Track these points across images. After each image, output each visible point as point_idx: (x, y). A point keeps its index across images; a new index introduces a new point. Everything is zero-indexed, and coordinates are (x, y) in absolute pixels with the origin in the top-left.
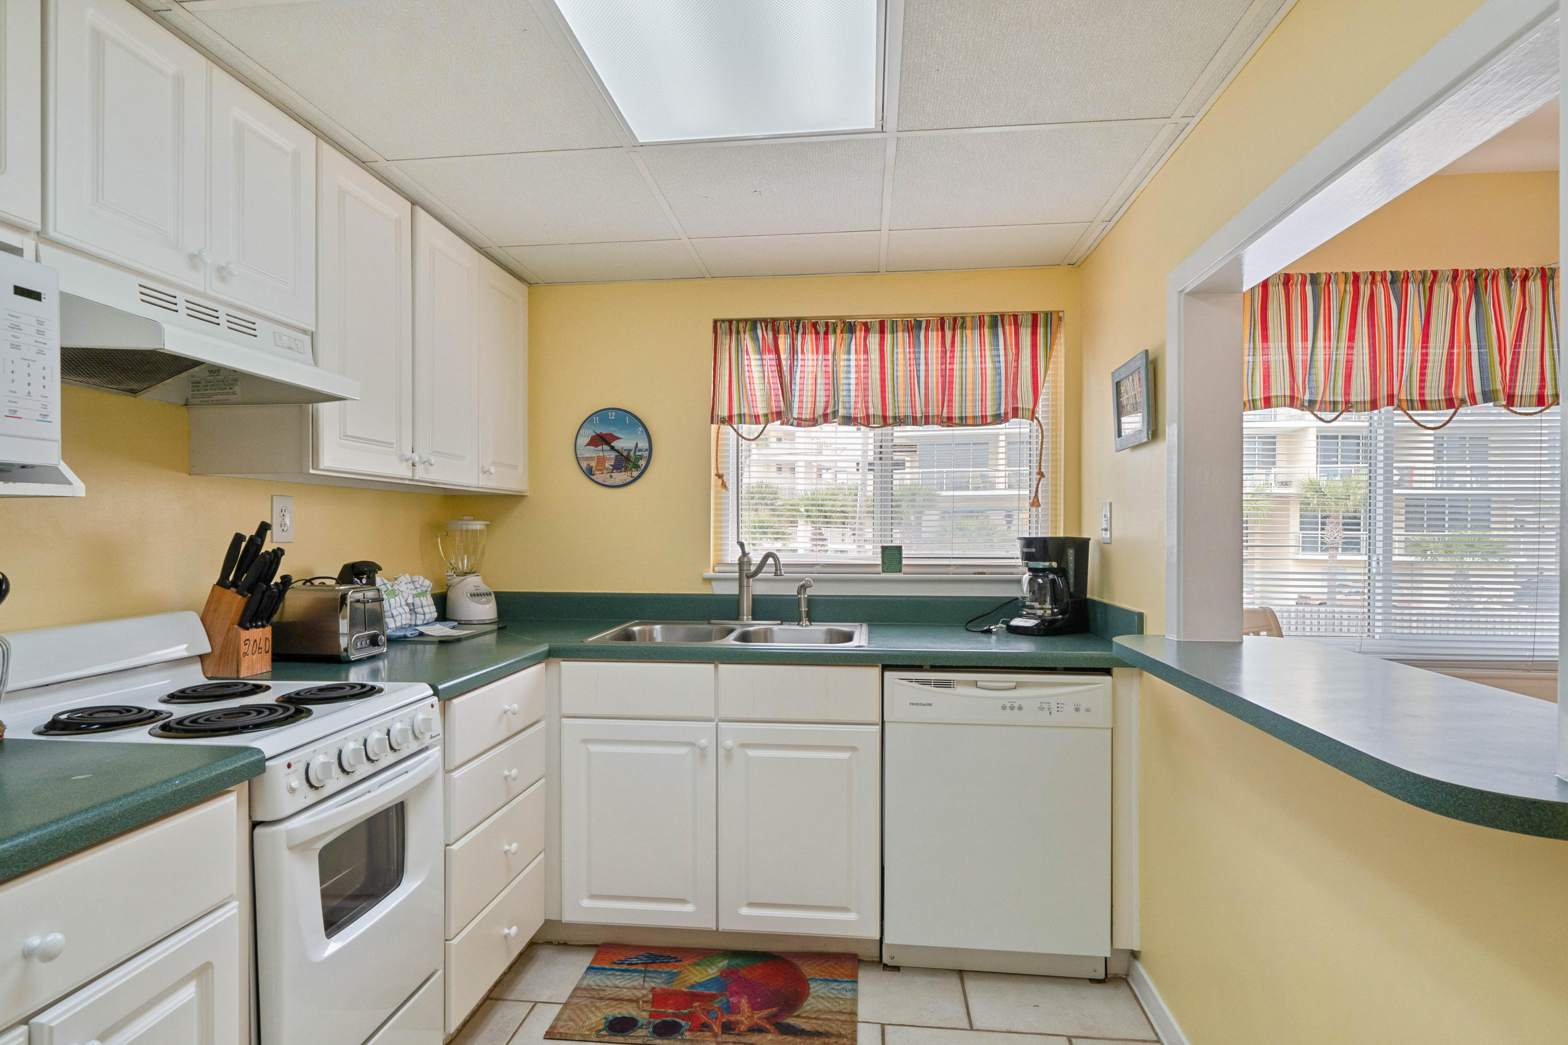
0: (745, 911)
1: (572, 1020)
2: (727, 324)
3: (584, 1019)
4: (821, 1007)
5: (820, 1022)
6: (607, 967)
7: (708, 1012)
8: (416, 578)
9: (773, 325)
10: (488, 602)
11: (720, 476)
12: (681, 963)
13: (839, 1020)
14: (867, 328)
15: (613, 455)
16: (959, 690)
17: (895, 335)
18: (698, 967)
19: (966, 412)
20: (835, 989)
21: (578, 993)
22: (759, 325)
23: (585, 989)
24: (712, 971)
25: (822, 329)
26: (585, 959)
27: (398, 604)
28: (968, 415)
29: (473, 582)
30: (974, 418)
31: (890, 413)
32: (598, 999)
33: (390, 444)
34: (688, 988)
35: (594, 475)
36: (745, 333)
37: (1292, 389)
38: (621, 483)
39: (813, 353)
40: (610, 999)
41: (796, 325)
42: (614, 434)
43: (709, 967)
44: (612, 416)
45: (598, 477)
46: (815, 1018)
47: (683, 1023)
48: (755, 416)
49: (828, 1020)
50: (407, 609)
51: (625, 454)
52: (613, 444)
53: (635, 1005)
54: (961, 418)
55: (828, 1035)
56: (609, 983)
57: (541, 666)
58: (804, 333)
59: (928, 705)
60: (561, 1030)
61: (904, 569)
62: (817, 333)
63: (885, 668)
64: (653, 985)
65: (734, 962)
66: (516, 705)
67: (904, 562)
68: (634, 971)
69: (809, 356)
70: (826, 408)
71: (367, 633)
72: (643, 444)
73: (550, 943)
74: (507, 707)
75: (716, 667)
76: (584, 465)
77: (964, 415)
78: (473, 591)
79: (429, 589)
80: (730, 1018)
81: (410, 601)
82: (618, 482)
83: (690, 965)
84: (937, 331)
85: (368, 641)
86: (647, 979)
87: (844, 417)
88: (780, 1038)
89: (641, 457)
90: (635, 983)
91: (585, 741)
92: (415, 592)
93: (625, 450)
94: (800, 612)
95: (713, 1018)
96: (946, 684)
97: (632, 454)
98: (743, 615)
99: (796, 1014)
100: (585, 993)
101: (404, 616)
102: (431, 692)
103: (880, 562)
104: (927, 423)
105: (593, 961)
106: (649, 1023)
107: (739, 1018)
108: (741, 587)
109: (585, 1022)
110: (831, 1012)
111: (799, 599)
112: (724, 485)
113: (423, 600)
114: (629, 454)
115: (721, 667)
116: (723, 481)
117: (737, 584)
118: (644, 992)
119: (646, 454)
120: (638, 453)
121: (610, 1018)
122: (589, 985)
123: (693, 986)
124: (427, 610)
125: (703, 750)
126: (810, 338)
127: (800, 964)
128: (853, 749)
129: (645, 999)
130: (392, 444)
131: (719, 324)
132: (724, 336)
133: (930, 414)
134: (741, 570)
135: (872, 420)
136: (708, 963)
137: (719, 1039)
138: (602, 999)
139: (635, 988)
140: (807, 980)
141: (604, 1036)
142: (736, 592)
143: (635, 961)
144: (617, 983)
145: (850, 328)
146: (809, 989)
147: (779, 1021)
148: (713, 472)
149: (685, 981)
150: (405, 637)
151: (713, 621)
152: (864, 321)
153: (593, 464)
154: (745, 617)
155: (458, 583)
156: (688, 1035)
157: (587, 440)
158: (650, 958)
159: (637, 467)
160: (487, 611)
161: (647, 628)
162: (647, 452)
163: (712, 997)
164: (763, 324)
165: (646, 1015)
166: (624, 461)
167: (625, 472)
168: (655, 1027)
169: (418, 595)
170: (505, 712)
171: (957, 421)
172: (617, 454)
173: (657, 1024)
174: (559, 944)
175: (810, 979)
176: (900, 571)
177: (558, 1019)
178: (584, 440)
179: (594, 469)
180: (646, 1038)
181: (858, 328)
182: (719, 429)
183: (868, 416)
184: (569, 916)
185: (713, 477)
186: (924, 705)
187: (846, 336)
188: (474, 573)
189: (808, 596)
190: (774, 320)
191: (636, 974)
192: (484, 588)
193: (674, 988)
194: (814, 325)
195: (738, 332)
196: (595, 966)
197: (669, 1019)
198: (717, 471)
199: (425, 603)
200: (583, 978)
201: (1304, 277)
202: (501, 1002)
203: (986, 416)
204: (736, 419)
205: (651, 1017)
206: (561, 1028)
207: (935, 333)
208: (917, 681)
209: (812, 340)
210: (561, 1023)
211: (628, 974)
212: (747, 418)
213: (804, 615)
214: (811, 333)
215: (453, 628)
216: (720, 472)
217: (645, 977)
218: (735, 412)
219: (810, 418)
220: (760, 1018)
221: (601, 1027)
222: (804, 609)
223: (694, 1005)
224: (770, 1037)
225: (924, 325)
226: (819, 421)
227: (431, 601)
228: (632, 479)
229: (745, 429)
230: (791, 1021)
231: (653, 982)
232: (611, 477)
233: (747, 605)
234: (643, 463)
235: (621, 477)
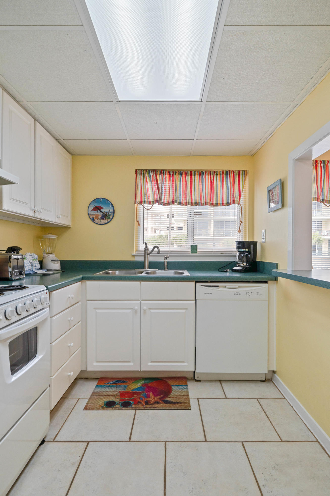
0: (150, 364)
1: (93, 403)
2: (140, 171)
3: (97, 403)
4: (177, 394)
5: (177, 399)
6: (103, 385)
7: (139, 398)
8: (32, 254)
9: (156, 171)
10: (57, 263)
11: (138, 221)
12: (128, 383)
13: (183, 398)
14: (186, 174)
15: (101, 214)
16: (220, 289)
17: (195, 176)
18: (134, 384)
19: (217, 202)
20: (181, 388)
21: (94, 394)
23: (96, 393)
24: (139, 385)
25: (171, 173)
26: (95, 383)
27: (27, 262)
28: (218, 203)
29: (52, 256)
30: (220, 204)
31: (194, 202)
32: (101, 396)
33: (26, 203)
34: (131, 391)
35: (94, 220)
36: (146, 174)
37: (318, 196)
38: (104, 223)
39: (168, 182)
40: (105, 396)
41: (163, 172)
42: (102, 207)
43: (138, 383)
44: (101, 200)
45: (96, 221)
46: (176, 398)
47: (132, 402)
48: (149, 202)
49: (180, 398)
50: (30, 264)
51: (105, 213)
52: (101, 210)
53: (114, 397)
54: (216, 204)
55: (180, 403)
56: (104, 391)
57: (80, 283)
58: (165, 175)
59: (210, 294)
60: (89, 407)
61: (198, 252)
62: (170, 175)
63: (197, 282)
64: (119, 390)
65: (146, 381)
66: (73, 295)
67: (198, 250)
68: (112, 386)
69: (167, 182)
70: (173, 199)
71: (18, 270)
72: (112, 210)
73: (82, 378)
74: (70, 296)
75: (140, 283)
76: (91, 217)
77: (217, 203)
78: (52, 259)
79: (37, 258)
80: (147, 400)
81: (31, 261)
82: (103, 223)
83: (131, 383)
84: (209, 175)
85: (19, 273)
86: (117, 388)
87: (178, 203)
88: (165, 405)
89: (111, 215)
90: (113, 390)
91: (95, 308)
92: (32, 259)
93: (106, 212)
94: (165, 266)
95: (141, 400)
96: (216, 287)
97: (108, 213)
98: (146, 267)
99: (169, 397)
100: (96, 394)
101: (29, 266)
102: (46, 288)
103: (190, 250)
104: (206, 205)
105: (98, 383)
106: (120, 403)
107: (150, 399)
108: (145, 258)
109: (97, 404)
110: (180, 395)
111: (165, 262)
112: (139, 225)
113: (35, 261)
114: (107, 214)
115: (142, 282)
116: (138, 223)
117: (143, 257)
118: (117, 393)
119: (112, 214)
120: (110, 213)
121: (106, 402)
122: (97, 392)
123: (133, 390)
124: (37, 265)
125: (136, 310)
126: (167, 176)
127: (168, 381)
128: (186, 309)
129: (117, 395)
130: (28, 204)
131: (137, 171)
132: (139, 175)
133: (207, 202)
134: (145, 252)
135: (188, 203)
136: (137, 382)
137: (145, 407)
138: (102, 396)
139: (113, 392)
140: (171, 386)
141: (105, 408)
142: (144, 260)
143: (112, 383)
144: (107, 390)
145: (181, 173)
146: (172, 388)
147: (164, 399)
148: (135, 220)
149: (130, 388)
150: (30, 273)
151: (136, 269)
152: (185, 171)
153: (94, 217)
154: (146, 268)
155: (47, 256)
156: (134, 406)
157: (92, 208)
158: (117, 382)
159: (109, 218)
160: (57, 266)
161: (114, 271)
162: (113, 213)
163: (140, 393)
164: (152, 171)
165: (118, 400)
166: (105, 216)
167: (105, 219)
168: (122, 404)
169: (34, 260)
170: (69, 297)
171: (215, 205)
172: (102, 213)
173: (123, 403)
174: (85, 379)
175: (172, 385)
176: (197, 253)
177: (87, 403)
178: (91, 208)
179: (94, 218)
180: (119, 408)
181: (183, 173)
182: (137, 206)
183: (186, 202)
184: (89, 369)
185: (135, 222)
186: (209, 294)
187: (179, 176)
188: (52, 253)
189: (167, 261)
190: (156, 170)
191: (113, 387)
192: (56, 259)
193: (127, 391)
194: (169, 172)
195: (144, 174)
196: (99, 385)
197: (126, 401)
198: (137, 219)
199: (36, 263)
200: (95, 389)
201: (321, 161)
202: (66, 399)
203: (224, 203)
204: (143, 202)
205: (120, 401)
206: (89, 406)
207: (208, 176)
208: (207, 286)
209: (168, 177)
210: (89, 405)
211: (110, 387)
212: (147, 202)
213: (166, 267)
214: (168, 175)
215: (46, 271)
216: (138, 220)
217: (116, 388)
218: (143, 200)
219: (167, 203)
220: (157, 399)
221: (103, 405)
222: (166, 265)
223: (134, 396)
224: (161, 405)
225: (204, 173)
226: (171, 204)
227: (38, 262)
228: (108, 222)
229: (146, 206)
230: (168, 399)
231: (119, 389)
232: (100, 221)
233: (147, 264)
234: (111, 216)
235: (104, 221)
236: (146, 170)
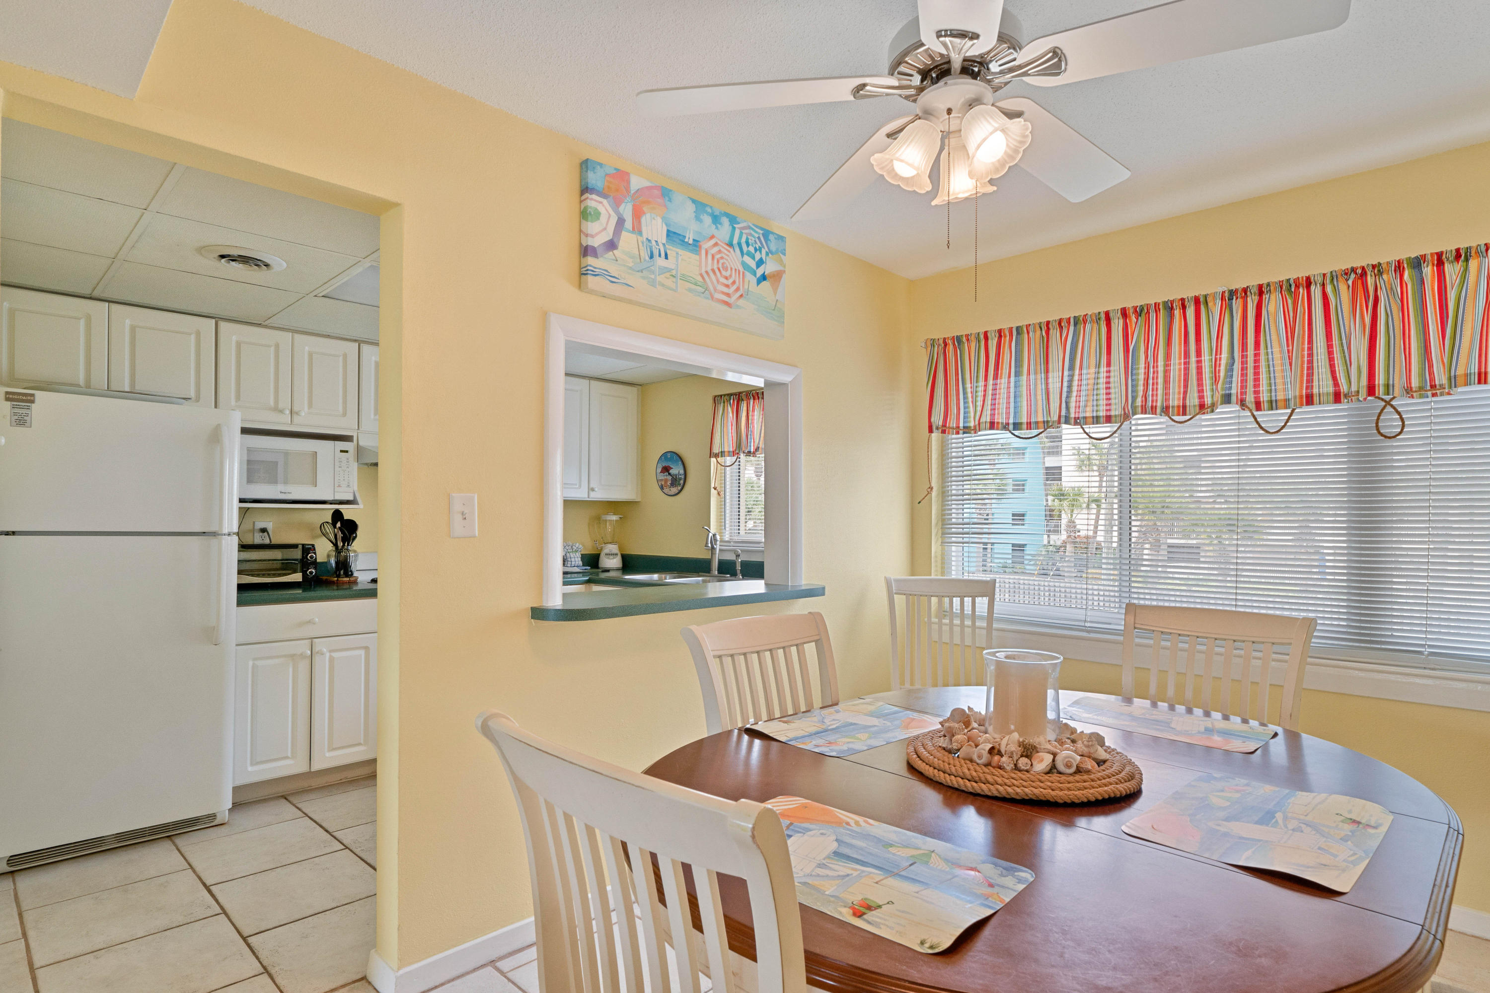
2: (720, 398)
9: (739, 396)
11: (715, 488)
15: (670, 478)
22: (732, 397)
29: (611, 548)
35: (664, 489)
36: (727, 402)
38: (675, 494)
41: (750, 396)
42: (670, 466)
44: (669, 455)
45: (666, 490)
52: (671, 472)
72: (682, 472)
76: (660, 484)
82: (673, 493)
89: (680, 479)
92: (570, 550)
93: (676, 475)
94: (736, 570)
111: (737, 563)
112: (719, 494)
114: (677, 477)
116: (718, 490)
119: (683, 477)
120: (680, 477)
124: (575, 560)
131: (716, 398)
132: (718, 405)
148: (712, 487)
153: (663, 483)
155: (603, 548)
159: (681, 484)
160: (617, 562)
164: (734, 396)
166: (675, 481)
167: (676, 487)
169: (571, 552)
172: (673, 477)
178: (659, 470)
179: (663, 486)
185: (712, 489)
188: (614, 543)
189: (740, 561)
190: (737, 394)
192: (619, 552)
198: (714, 485)
209: (757, 403)
212: (726, 453)
213: (738, 572)
216: (717, 486)
218: (721, 450)
222: (739, 568)
227: (579, 556)
228: (679, 491)
232: (670, 490)
233: (715, 565)
234: (682, 482)
235: (674, 490)
236: (718, 396)
